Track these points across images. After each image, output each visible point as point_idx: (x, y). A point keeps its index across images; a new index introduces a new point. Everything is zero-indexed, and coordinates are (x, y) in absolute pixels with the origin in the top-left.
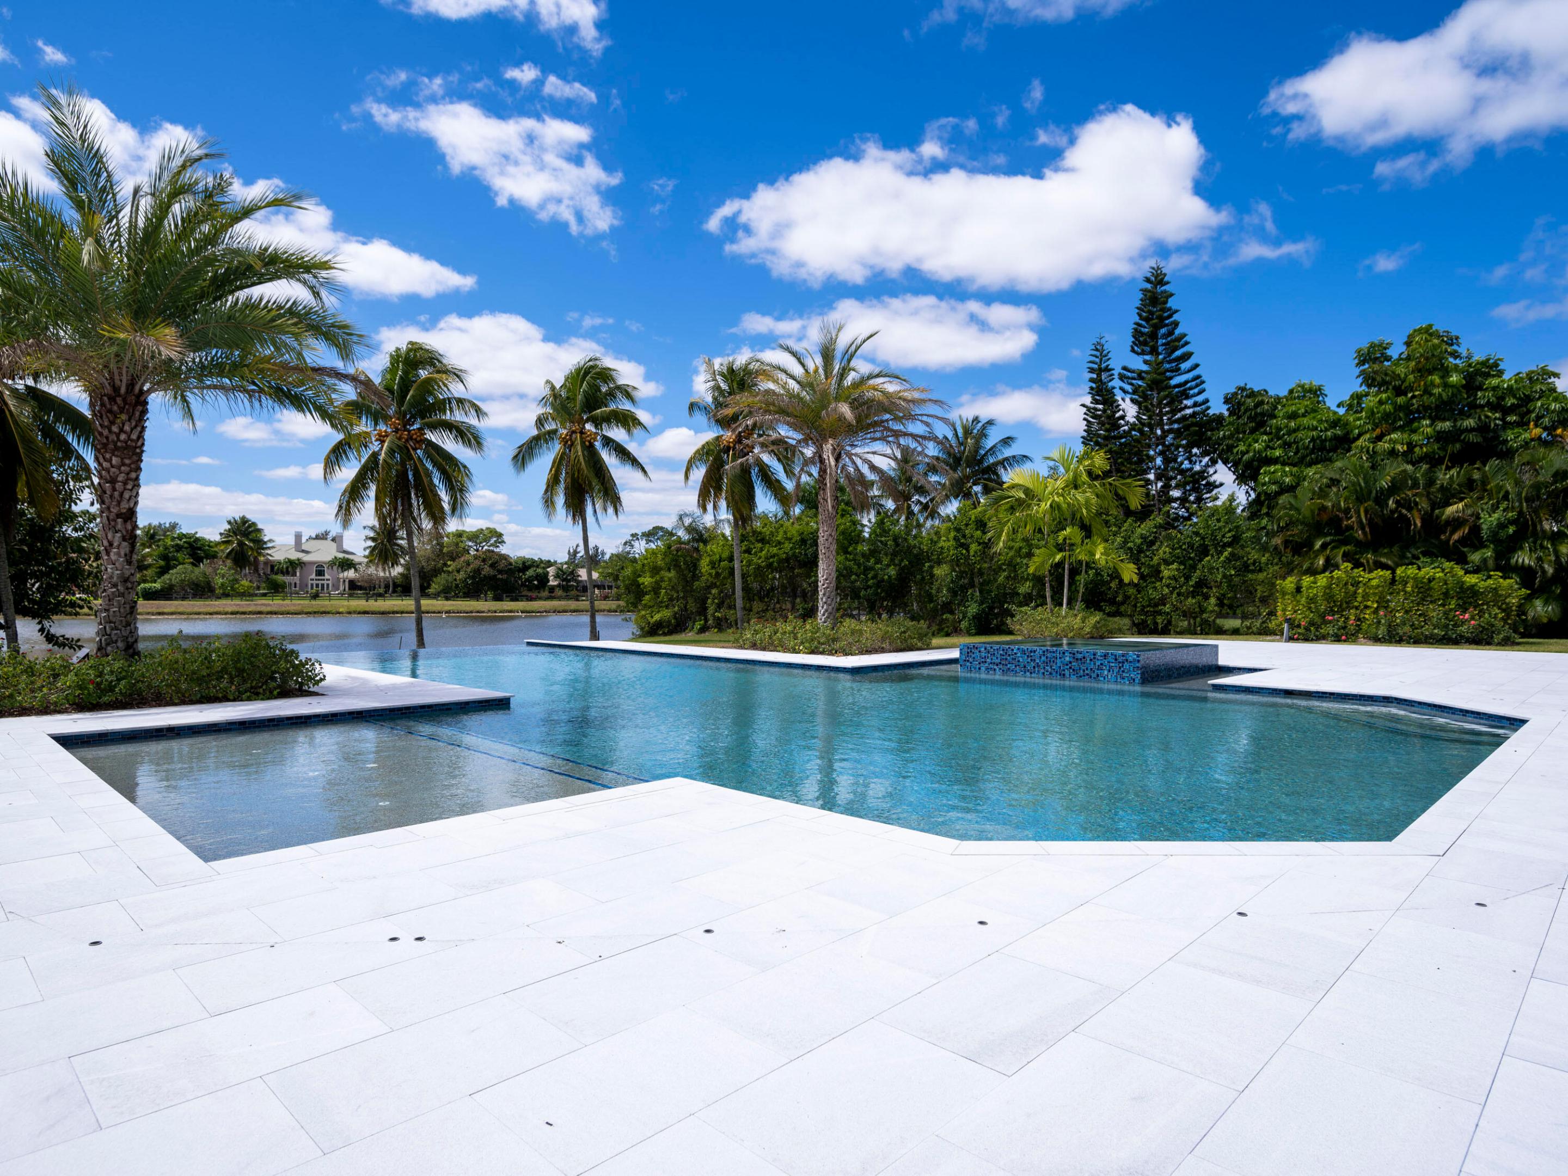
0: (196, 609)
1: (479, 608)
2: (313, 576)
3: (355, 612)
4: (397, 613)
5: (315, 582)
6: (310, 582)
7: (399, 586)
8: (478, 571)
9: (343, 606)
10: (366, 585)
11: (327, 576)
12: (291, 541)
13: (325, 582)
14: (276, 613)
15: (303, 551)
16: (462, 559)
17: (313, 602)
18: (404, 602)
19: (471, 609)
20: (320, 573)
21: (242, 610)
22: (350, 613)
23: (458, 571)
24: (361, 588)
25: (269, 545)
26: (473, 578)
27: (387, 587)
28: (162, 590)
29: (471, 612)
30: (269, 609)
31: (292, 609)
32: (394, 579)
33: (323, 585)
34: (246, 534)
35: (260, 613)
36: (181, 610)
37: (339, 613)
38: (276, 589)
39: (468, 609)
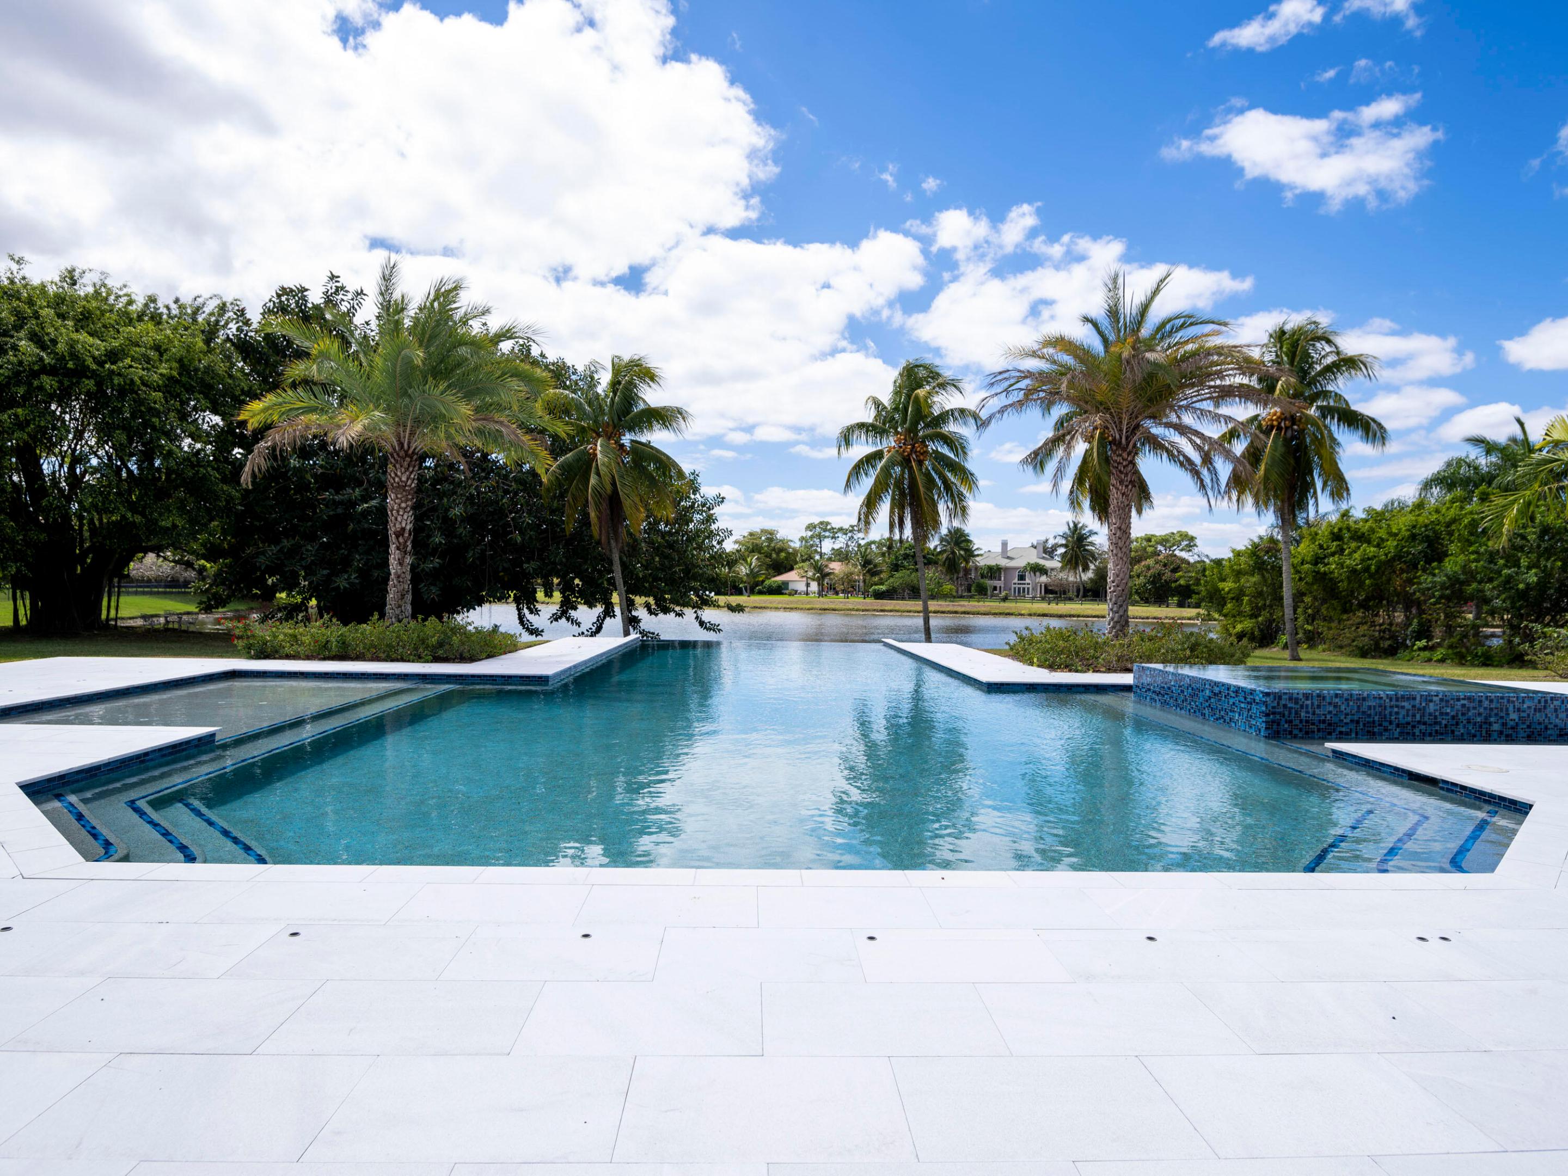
0: (909, 608)
1: (1156, 614)
2: (1016, 581)
3: (1035, 615)
4: (1074, 616)
5: (1017, 586)
6: (1013, 586)
7: (1089, 591)
8: (1160, 575)
9: (1025, 608)
10: (1057, 589)
11: (1027, 581)
12: (999, 549)
13: (1026, 586)
14: (968, 613)
15: (1008, 558)
16: (1143, 563)
17: (1002, 604)
18: (1083, 606)
19: (1148, 615)
20: (1022, 577)
21: (943, 609)
22: (1030, 615)
23: (1138, 576)
24: (1052, 592)
25: (976, 553)
26: (1153, 583)
27: (1078, 591)
28: (888, 591)
29: (1148, 618)
30: (963, 609)
31: (982, 610)
32: (1083, 583)
33: (1024, 589)
34: (957, 543)
35: (956, 612)
36: (897, 608)
37: (1022, 615)
38: (982, 592)
39: (1144, 615)
